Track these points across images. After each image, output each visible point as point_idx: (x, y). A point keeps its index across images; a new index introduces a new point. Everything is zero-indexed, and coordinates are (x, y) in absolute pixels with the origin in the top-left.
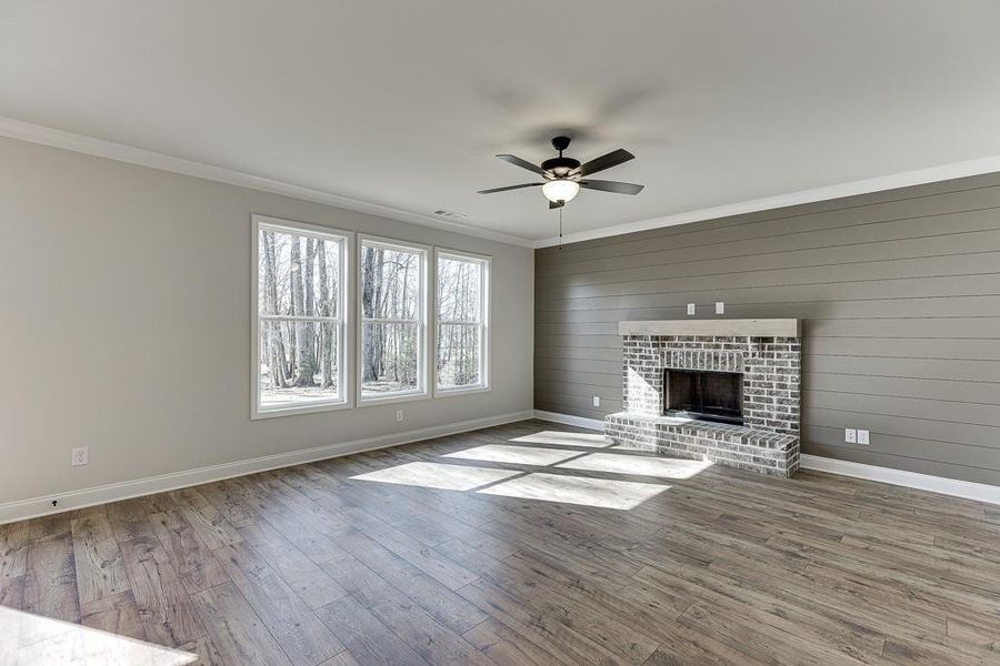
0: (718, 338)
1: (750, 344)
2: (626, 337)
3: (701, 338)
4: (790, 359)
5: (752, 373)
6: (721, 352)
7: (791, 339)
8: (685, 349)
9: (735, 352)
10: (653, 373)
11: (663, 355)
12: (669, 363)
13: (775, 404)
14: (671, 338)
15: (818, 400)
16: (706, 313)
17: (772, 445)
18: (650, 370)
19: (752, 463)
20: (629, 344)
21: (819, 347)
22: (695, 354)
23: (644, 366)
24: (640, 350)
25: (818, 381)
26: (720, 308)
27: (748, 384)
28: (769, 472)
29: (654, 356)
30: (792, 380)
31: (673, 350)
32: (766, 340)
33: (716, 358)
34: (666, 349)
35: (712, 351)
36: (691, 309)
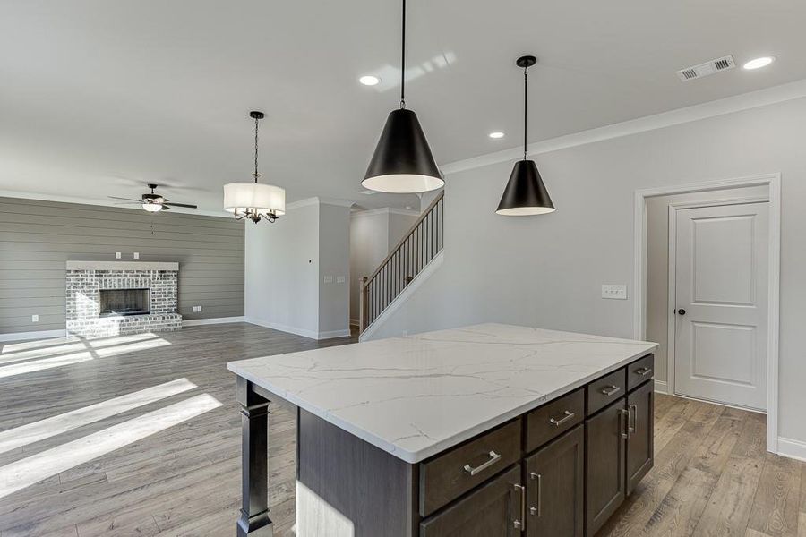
0: (137, 271)
1: (157, 274)
2: (69, 271)
3: (127, 272)
4: (173, 280)
5: (156, 288)
6: (139, 278)
7: (174, 272)
8: (117, 278)
9: (147, 278)
10: (93, 293)
11: (101, 282)
12: (106, 286)
13: (167, 301)
14: (108, 272)
15: (183, 297)
16: (127, 258)
17: (176, 317)
18: (90, 291)
19: (167, 327)
20: (72, 276)
21: (183, 274)
22: (124, 280)
23: (85, 289)
24: (82, 280)
25: (183, 289)
26: (136, 256)
27: (154, 293)
28: (175, 329)
29: (93, 282)
30: (174, 290)
31: (108, 278)
32: (162, 272)
33: (137, 282)
34: (104, 278)
35: (134, 278)
36: (118, 255)
